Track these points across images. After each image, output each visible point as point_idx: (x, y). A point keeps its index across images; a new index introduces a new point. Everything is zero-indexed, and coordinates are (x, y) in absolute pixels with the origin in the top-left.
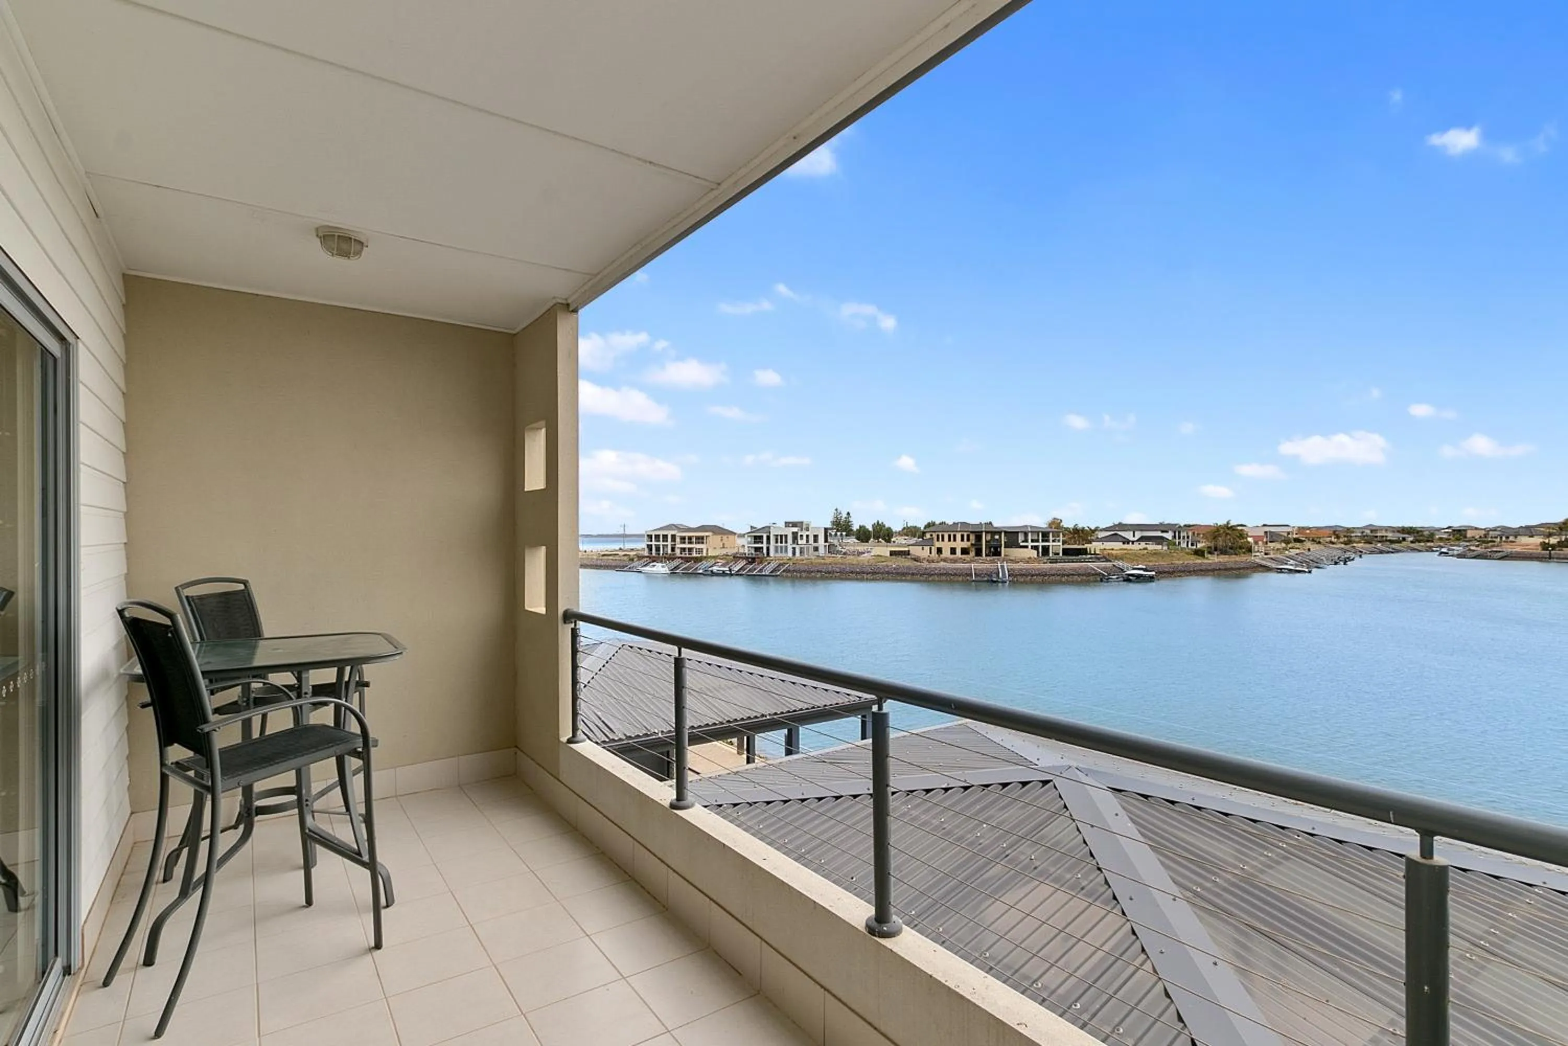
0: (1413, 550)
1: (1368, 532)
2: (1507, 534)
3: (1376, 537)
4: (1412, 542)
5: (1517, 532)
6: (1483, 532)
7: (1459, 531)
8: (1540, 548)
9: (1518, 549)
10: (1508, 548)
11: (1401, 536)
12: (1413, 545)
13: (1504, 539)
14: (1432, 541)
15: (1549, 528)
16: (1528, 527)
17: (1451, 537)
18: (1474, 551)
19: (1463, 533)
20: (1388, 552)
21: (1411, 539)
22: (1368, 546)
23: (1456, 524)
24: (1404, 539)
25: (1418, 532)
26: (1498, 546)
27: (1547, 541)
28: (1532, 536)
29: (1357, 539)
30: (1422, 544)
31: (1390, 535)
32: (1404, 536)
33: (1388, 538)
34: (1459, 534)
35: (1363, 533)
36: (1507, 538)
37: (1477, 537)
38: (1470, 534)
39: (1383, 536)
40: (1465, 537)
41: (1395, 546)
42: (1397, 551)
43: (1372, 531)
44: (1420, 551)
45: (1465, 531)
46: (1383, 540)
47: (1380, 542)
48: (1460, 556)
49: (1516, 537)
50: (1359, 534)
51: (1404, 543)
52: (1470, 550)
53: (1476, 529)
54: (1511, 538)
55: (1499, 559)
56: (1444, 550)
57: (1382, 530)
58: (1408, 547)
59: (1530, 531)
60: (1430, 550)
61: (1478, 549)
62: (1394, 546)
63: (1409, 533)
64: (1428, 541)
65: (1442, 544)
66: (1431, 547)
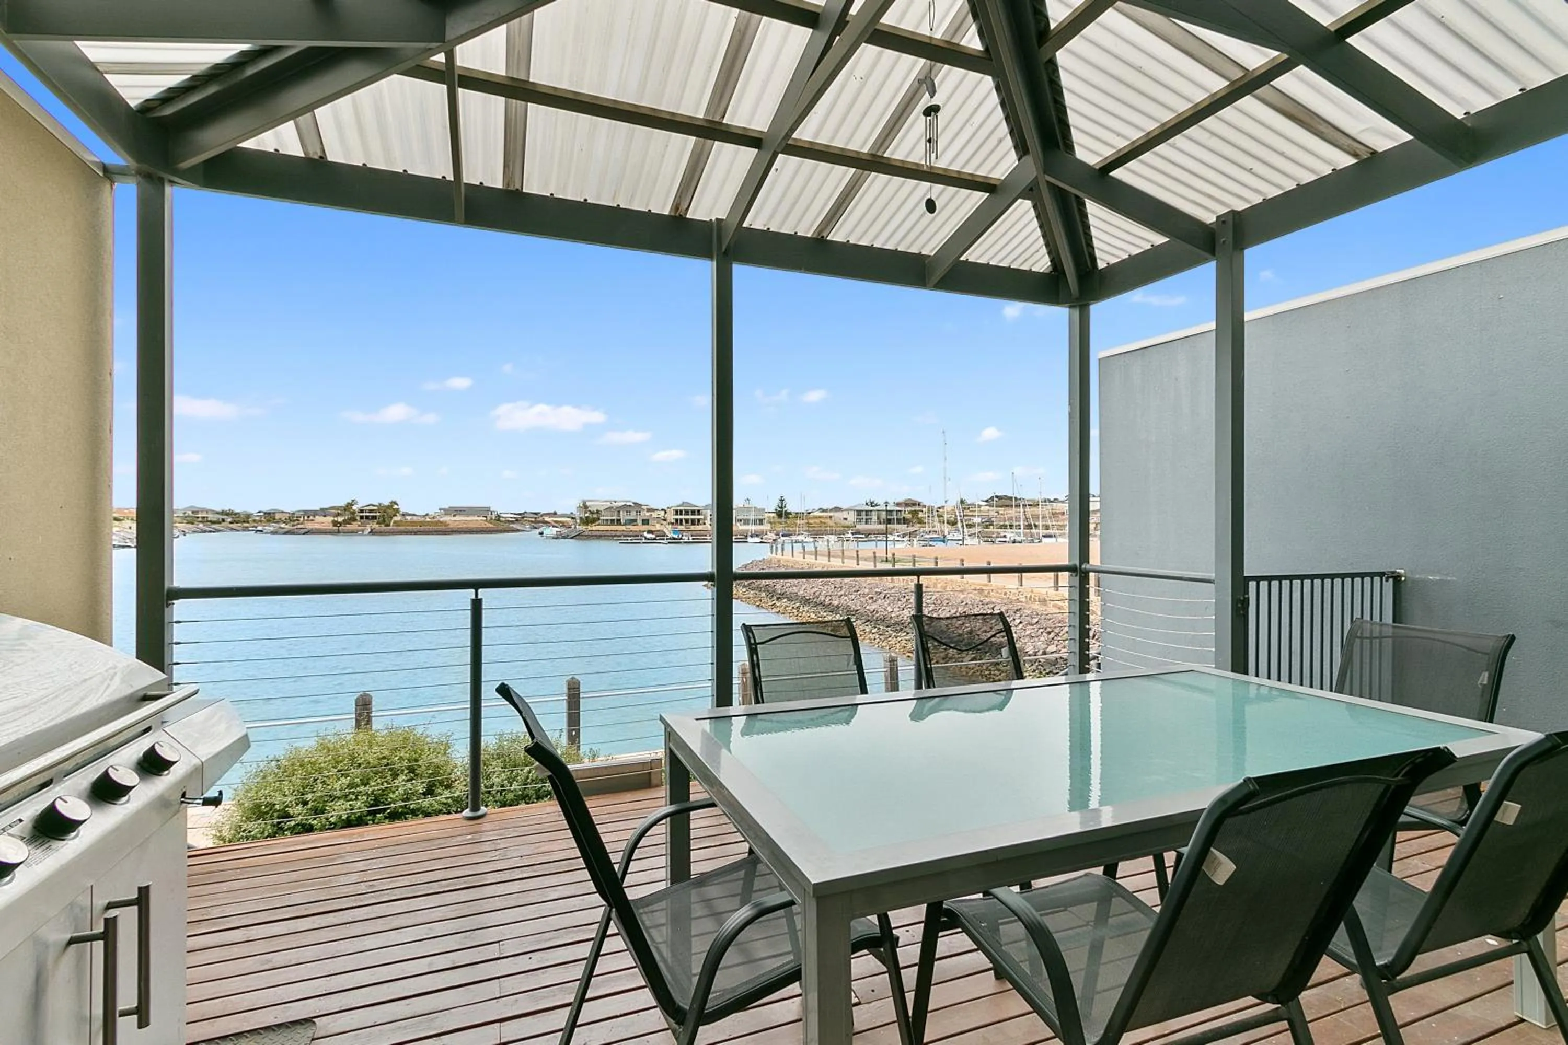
0: (232, 529)
1: (190, 513)
2: (310, 514)
3: (198, 518)
4: (231, 523)
5: (315, 513)
6: (288, 515)
7: (269, 514)
8: (331, 525)
9: (317, 526)
10: (309, 526)
11: (221, 517)
12: (231, 525)
13: (306, 518)
14: (248, 522)
15: (338, 509)
16: (322, 510)
17: (263, 519)
18: (283, 528)
19: (272, 515)
20: (210, 532)
21: (230, 520)
22: (190, 526)
23: (265, 509)
24: (223, 520)
25: (236, 514)
26: (302, 524)
27: (336, 519)
28: (325, 516)
29: (178, 520)
30: (239, 524)
31: (211, 517)
32: (223, 517)
33: (209, 519)
34: (270, 516)
35: (185, 513)
36: (308, 517)
37: (283, 519)
38: (277, 516)
39: (204, 518)
40: (274, 519)
41: (216, 526)
42: (218, 531)
43: (193, 512)
44: (238, 531)
45: (274, 513)
46: (205, 520)
47: (201, 522)
48: (273, 533)
49: (314, 517)
50: (182, 515)
51: (223, 524)
52: (281, 528)
53: (283, 512)
54: (311, 518)
55: (304, 534)
56: (260, 528)
57: (202, 511)
58: (228, 528)
59: (324, 512)
60: (246, 529)
61: (287, 526)
62: (214, 526)
63: (227, 514)
64: (244, 522)
65: (256, 525)
66: (247, 527)
